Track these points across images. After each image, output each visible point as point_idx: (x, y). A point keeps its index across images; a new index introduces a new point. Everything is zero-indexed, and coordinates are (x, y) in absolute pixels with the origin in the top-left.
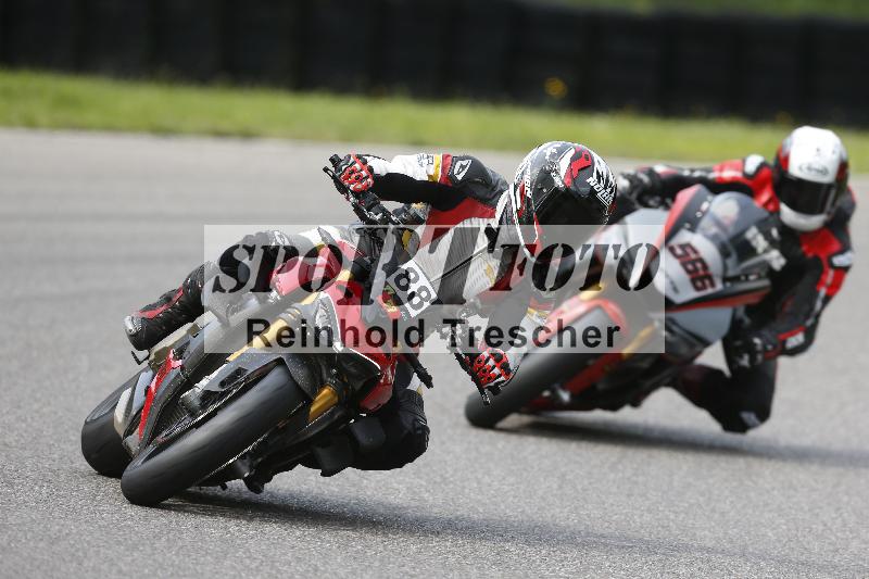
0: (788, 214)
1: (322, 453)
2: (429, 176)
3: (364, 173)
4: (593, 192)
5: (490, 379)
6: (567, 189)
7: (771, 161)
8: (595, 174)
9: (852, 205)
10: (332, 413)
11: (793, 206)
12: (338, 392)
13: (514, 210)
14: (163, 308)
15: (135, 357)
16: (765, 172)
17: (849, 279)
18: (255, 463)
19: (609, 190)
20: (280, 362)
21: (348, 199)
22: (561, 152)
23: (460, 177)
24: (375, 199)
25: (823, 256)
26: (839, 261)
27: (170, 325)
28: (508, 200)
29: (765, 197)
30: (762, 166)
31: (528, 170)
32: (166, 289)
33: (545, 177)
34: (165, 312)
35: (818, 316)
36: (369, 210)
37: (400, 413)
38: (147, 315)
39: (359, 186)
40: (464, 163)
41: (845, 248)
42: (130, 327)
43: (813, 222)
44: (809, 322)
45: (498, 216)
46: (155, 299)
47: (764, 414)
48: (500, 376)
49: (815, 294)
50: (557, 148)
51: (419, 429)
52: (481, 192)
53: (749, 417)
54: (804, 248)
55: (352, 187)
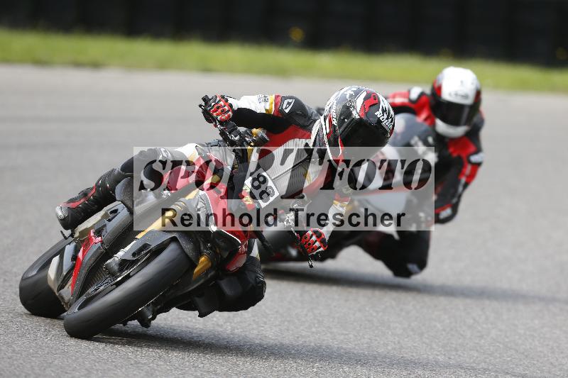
0: (441, 126)
1: (199, 301)
2: (266, 110)
3: (226, 108)
4: (379, 122)
5: (314, 249)
6: (361, 119)
7: (428, 91)
8: (380, 110)
9: (482, 121)
10: (206, 274)
11: (444, 120)
12: (211, 259)
13: (325, 133)
14: (82, 201)
15: (64, 235)
16: (424, 99)
17: (481, 171)
18: (156, 309)
19: (390, 120)
20: (174, 240)
21: (216, 126)
22: (357, 93)
23: (287, 111)
24: (234, 126)
25: (463, 155)
26: (474, 159)
27: (87, 213)
28: (320, 127)
29: (424, 116)
30: (422, 94)
31: (334, 106)
32: (83, 188)
33: (346, 112)
34: (84, 203)
35: (460, 196)
36: (230, 133)
37: (247, 272)
38: (71, 205)
39: (223, 118)
40: (290, 101)
41: (478, 150)
42: (60, 213)
43: (459, 131)
44: (454, 201)
45: (313, 137)
46: (75, 194)
47: (422, 264)
48: (320, 247)
49: (458, 181)
50: (354, 91)
51: (259, 283)
52: (301, 121)
53: (413, 267)
54: (451, 150)
55: (219, 118)
